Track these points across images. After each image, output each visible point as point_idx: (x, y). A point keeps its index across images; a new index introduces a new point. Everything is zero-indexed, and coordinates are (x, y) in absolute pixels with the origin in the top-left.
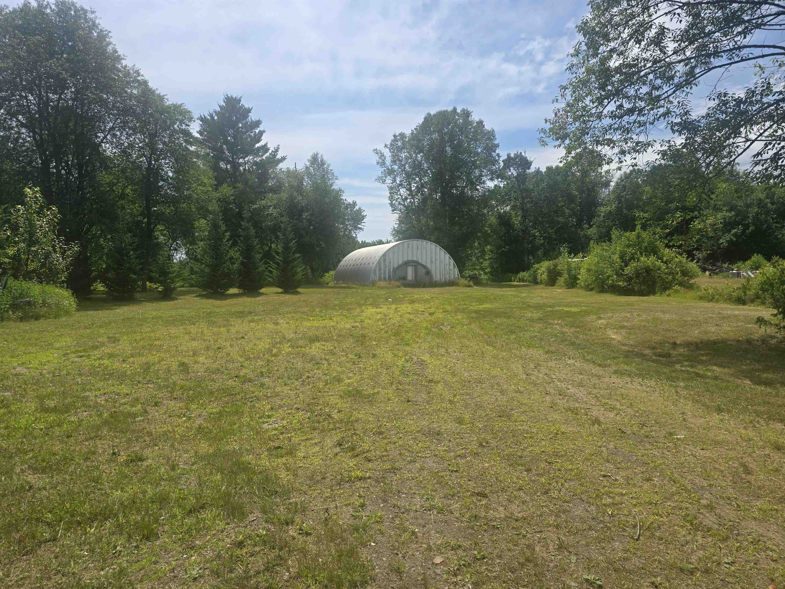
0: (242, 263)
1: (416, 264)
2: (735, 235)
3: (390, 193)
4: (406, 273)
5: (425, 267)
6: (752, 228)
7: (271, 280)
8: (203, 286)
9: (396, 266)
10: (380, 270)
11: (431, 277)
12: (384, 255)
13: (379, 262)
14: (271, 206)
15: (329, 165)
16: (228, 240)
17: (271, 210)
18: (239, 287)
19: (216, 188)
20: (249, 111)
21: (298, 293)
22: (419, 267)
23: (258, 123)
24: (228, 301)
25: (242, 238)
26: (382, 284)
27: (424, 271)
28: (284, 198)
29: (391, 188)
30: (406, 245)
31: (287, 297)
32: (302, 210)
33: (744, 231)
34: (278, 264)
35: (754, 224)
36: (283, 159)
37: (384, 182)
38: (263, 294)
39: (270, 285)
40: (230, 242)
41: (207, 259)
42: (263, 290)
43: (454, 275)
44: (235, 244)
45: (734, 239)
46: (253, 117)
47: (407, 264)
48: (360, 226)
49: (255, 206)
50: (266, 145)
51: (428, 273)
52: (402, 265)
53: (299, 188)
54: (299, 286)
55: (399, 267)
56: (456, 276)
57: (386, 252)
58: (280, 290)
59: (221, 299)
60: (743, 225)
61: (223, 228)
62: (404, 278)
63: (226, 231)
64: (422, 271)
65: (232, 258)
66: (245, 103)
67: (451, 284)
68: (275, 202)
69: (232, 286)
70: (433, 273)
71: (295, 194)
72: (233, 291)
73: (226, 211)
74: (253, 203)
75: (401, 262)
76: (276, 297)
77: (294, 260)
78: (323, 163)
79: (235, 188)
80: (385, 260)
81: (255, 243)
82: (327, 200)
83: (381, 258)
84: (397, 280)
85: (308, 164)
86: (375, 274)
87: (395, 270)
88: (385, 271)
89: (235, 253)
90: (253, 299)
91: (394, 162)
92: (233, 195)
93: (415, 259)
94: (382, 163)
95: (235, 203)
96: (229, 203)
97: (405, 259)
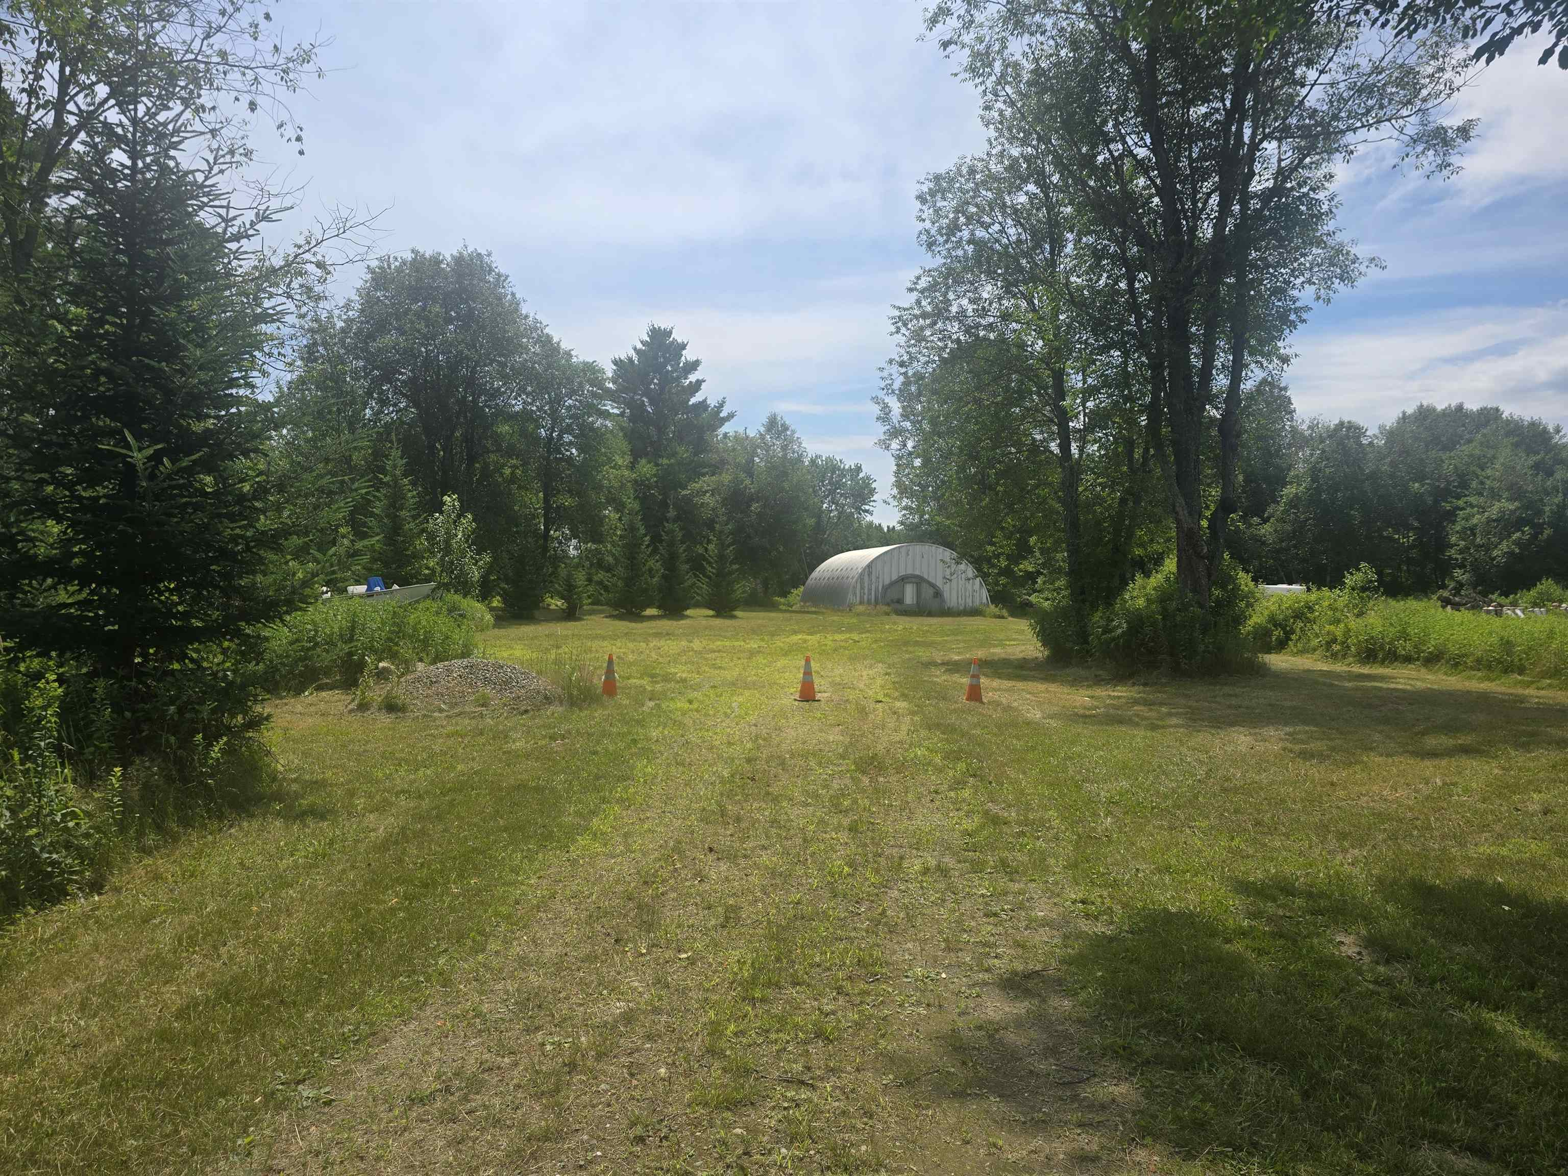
0: (664, 577)
1: (918, 581)
2: (1517, 543)
3: (898, 465)
4: (903, 592)
5: (932, 585)
6: (1548, 532)
7: (699, 598)
8: (616, 605)
9: (887, 582)
10: (862, 588)
11: (943, 601)
12: (870, 566)
13: (862, 574)
14: (707, 492)
15: (793, 432)
16: (648, 546)
17: (707, 498)
18: (659, 607)
19: (632, 467)
20: (683, 346)
21: (734, 617)
22: (924, 585)
23: (694, 366)
24: (645, 624)
25: (664, 544)
26: (861, 608)
27: (931, 591)
28: (726, 482)
29: (899, 458)
30: (903, 551)
31: (718, 622)
32: (752, 499)
33: (1534, 537)
34: (709, 578)
35: (1551, 525)
36: (731, 416)
37: (887, 448)
38: (688, 617)
39: (697, 605)
40: (650, 549)
41: (620, 570)
42: (688, 612)
43: (981, 599)
44: (655, 551)
45: (1517, 551)
46: (688, 355)
47: (904, 580)
48: (867, 507)
49: (684, 492)
50: (705, 400)
51: (938, 594)
52: (896, 582)
53: (749, 469)
54: (734, 609)
55: (893, 584)
56: (985, 600)
57: (872, 562)
58: (711, 613)
59: (635, 621)
60: (1533, 526)
61: (642, 531)
62: (900, 601)
63: (645, 535)
64: (928, 592)
65: (650, 570)
66: (678, 336)
67: (975, 612)
68: (713, 486)
69: (649, 606)
70: (946, 595)
71: (742, 475)
72: (650, 612)
73: (644, 499)
74: (684, 487)
75: (894, 577)
76: (704, 622)
77: (731, 573)
78: (785, 428)
79: (657, 465)
80: (870, 574)
81: (681, 551)
82: (786, 485)
83: (864, 569)
84: (888, 604)
85: (762, 429)
86: (855, 594)
87: (886, 588)
88: (870, 590)
89: (656, 564)
90: (675, 623)
91: (905, 416)
92: (655, 475)
93: (917, 573)
94: (885, 418)
95: (657, 487)
96: (649, 487)
97: (903, 573)
